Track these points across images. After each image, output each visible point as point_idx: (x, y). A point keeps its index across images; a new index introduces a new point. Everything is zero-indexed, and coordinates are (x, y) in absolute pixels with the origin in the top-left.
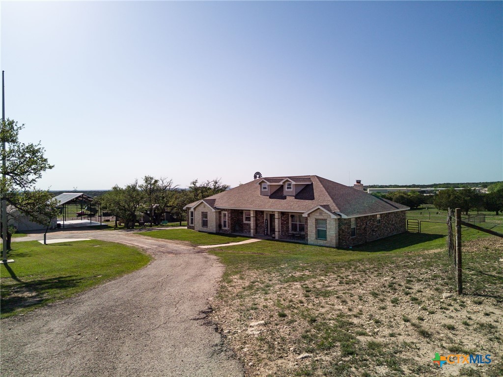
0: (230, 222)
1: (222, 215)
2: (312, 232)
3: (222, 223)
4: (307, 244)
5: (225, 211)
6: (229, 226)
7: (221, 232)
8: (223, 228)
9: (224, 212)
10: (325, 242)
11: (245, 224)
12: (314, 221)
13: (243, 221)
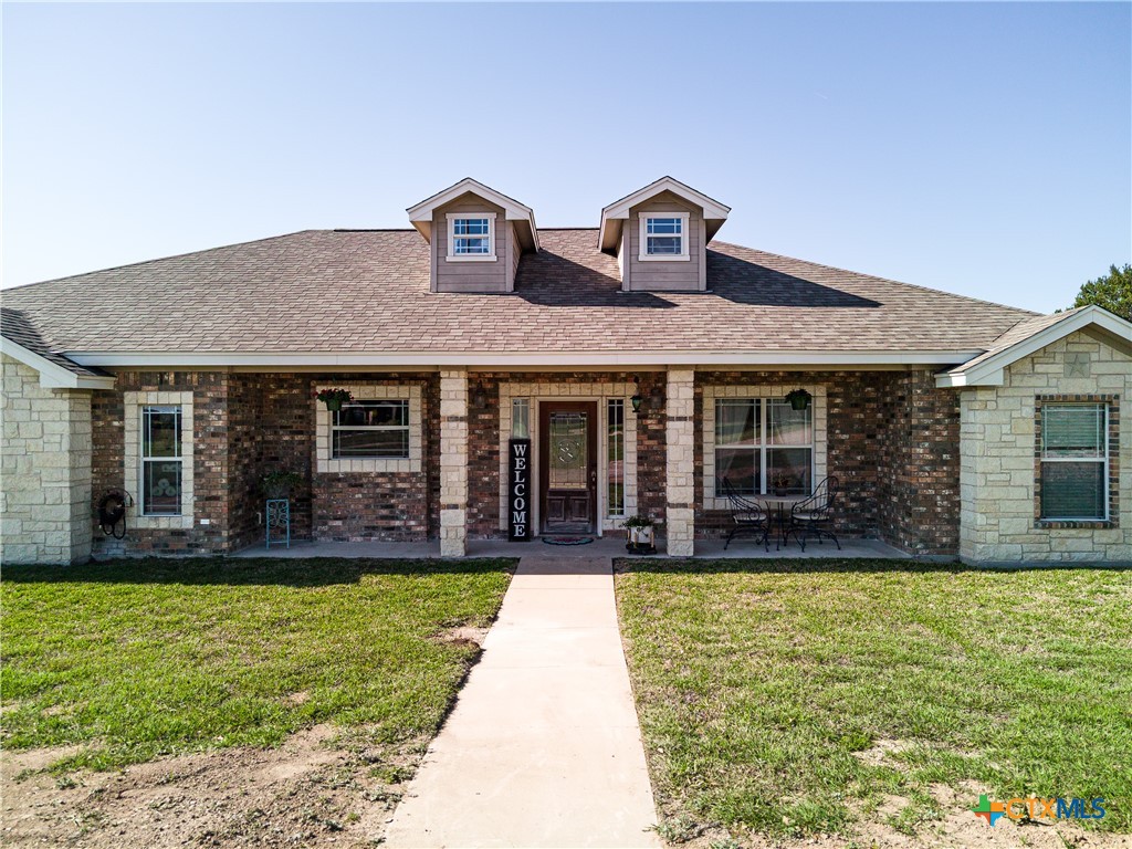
0: (218, 468)
1: (133, 421)
2: (1008, 484)
3: (133, 484)
4: (957, 566)
5: (163, 385)
6: (205, 500)
7: (116, 550)
8: (139, 520)
9: (153, 397)
10: (1102, 536)
11: (333, 478)
12: (1029, 411)
13: (309, 458)
